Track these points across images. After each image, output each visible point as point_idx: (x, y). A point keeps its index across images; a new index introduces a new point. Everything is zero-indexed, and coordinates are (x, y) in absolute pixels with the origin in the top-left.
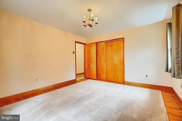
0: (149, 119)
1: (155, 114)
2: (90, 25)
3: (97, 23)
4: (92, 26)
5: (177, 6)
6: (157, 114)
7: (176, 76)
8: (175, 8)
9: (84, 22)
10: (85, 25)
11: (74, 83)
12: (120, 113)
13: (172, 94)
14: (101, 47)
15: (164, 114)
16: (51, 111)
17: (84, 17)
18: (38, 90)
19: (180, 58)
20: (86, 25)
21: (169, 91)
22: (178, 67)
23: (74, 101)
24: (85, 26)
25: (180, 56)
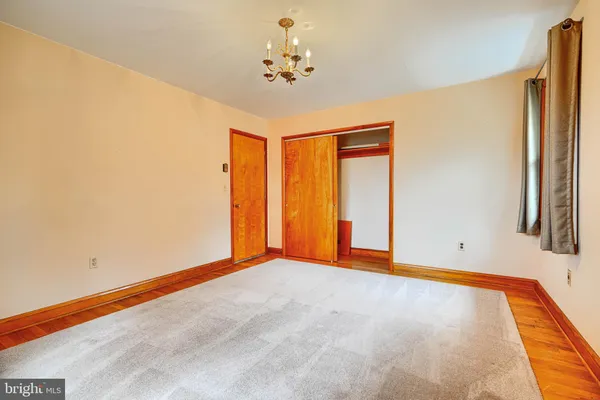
0: (479, 383)
1: (495, 366)
2: (288, 76)
3: (309, 70)
4: (294, 79)
5: (565, 27)
6: (501, 366)
7: (556, 245)
8: (557, 31)
9: (268, 62)
10: (269, 72)
11: (226, 271)
12: (387, 368)
13: (537, 300)
14: (318, 152)
15: (520, 365)
16: (152, 371)
17: (269, 46)
18: (98, 298)
19: (569, 190)
20: (274, 74)
21: (528, 291)
22: (561, 217)
23: (231, 333)
24: (271, 78)
25: (569, 185)
